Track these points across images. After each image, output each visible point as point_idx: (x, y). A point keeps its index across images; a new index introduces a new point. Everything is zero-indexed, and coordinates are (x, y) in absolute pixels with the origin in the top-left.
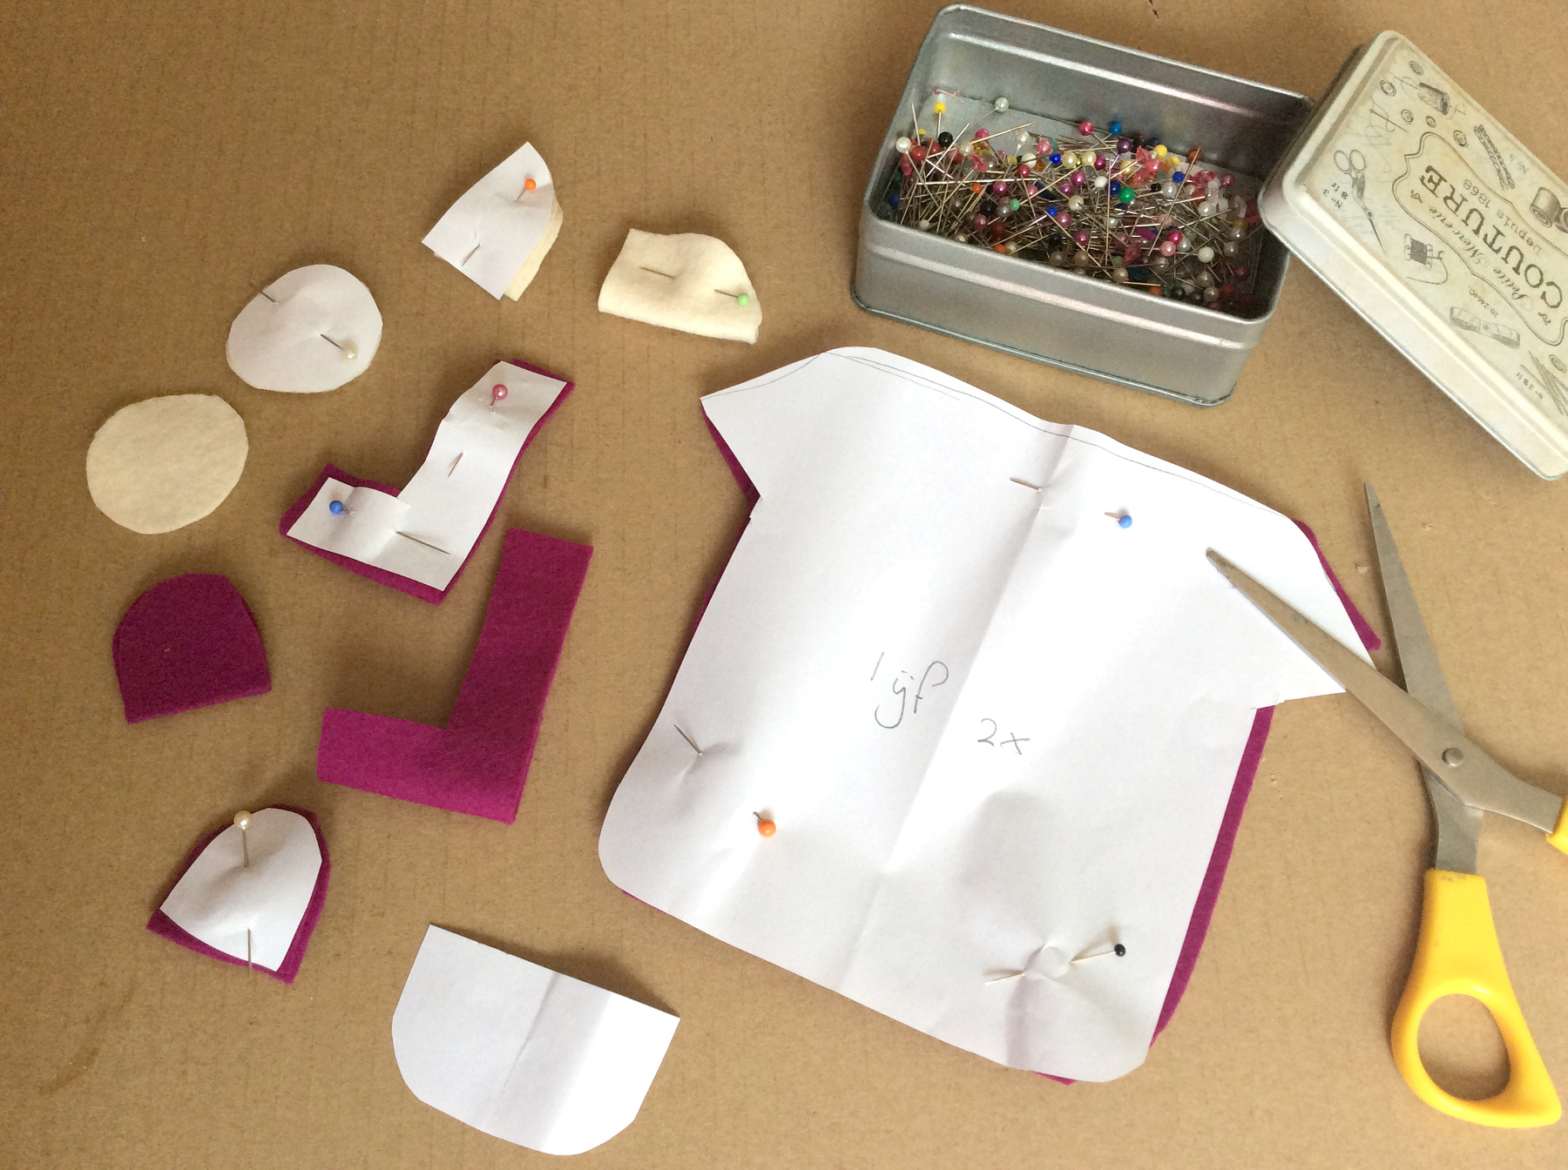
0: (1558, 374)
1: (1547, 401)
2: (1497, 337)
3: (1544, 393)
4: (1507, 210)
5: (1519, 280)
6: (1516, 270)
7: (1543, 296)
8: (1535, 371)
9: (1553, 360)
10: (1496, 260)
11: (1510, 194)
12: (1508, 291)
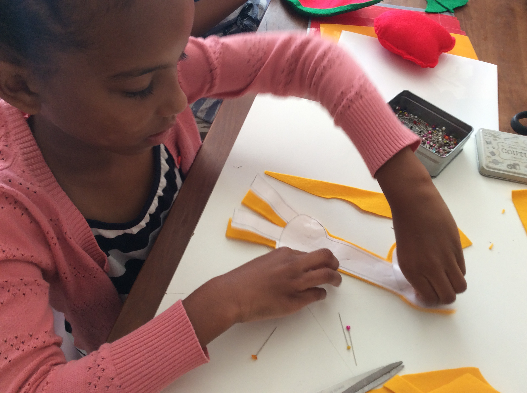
0: (494, 138)
1: (493, 133)
2: (508, 138)
3: (494, 134)
4: (523, 161)
5: (512, 150)
6: (513, 151)
7: (505, 149)
8: (498, 136)
9: (496, 140)
10: (518, 151)
11: (525, 165)
12: (512, 147)
